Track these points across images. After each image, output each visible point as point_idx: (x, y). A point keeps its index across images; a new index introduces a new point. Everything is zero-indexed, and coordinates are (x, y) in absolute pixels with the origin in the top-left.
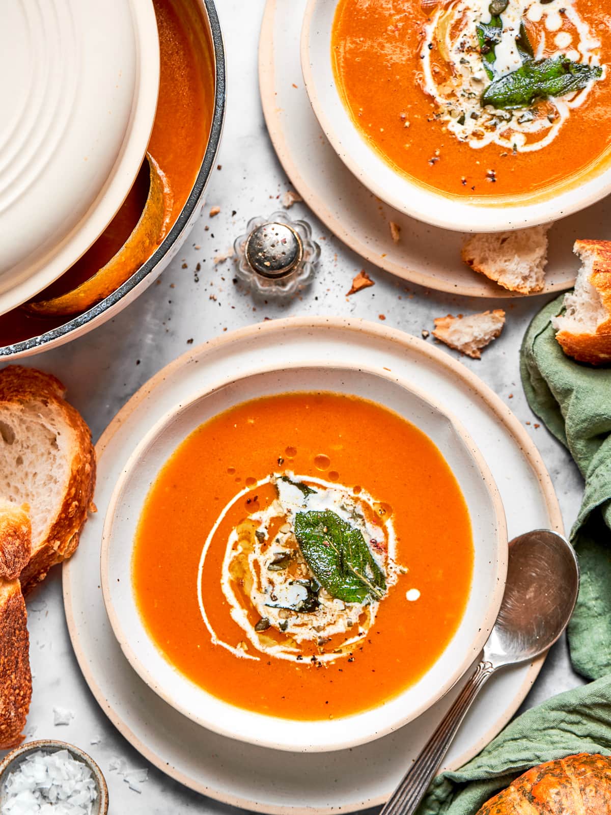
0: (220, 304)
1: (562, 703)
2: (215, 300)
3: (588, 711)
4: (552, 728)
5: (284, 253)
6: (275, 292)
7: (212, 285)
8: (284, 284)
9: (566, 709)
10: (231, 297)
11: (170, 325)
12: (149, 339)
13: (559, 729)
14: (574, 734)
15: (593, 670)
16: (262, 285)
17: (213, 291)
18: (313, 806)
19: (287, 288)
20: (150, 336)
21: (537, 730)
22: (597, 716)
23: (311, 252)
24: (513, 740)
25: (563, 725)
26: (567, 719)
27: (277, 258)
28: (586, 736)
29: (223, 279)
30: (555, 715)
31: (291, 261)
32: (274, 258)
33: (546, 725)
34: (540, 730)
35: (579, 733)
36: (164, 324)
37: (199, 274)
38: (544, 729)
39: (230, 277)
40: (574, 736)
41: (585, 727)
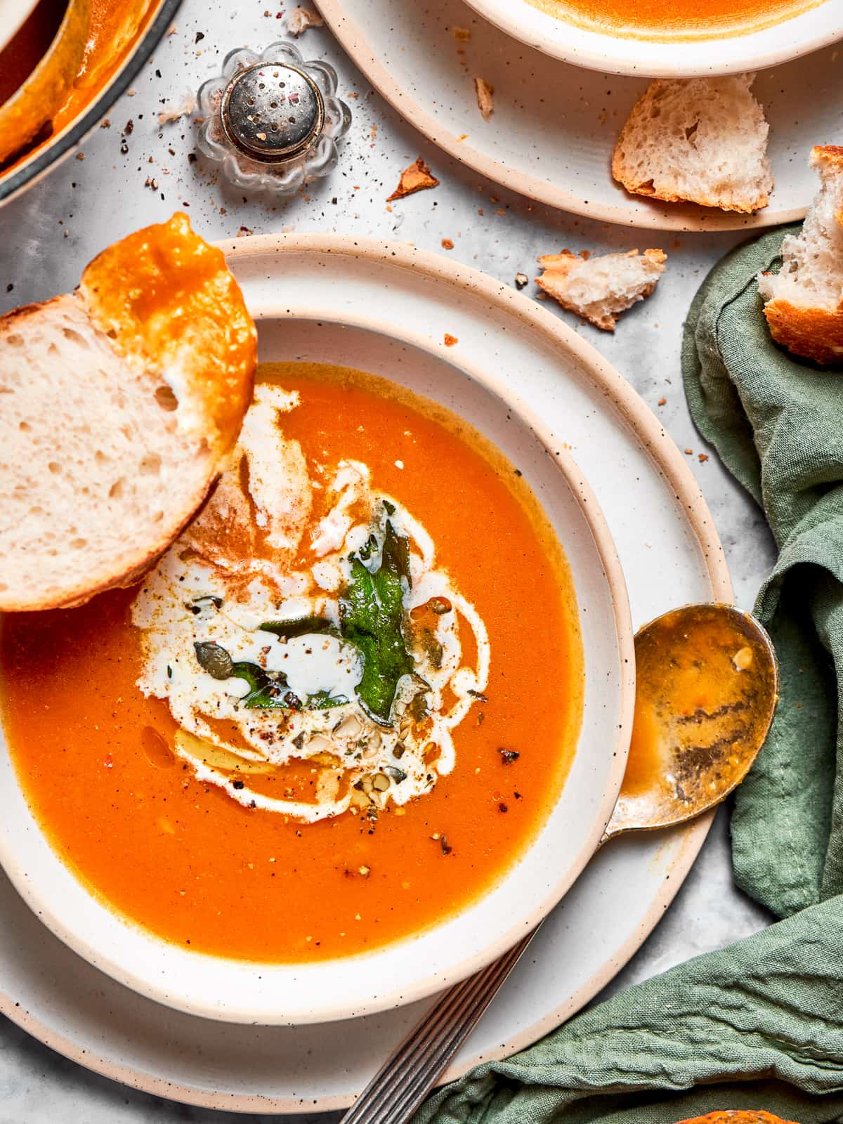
0: (163, 197)
1: (716, 972)
2: (155, 189)
3: (757, 986)
4: (695, 1014)
5: (292, 120)
6: (264, 184)
7: (150, 161)
8: (281, 173)
9: (721, 982)
10: (182, 185)
11: (72, 227)
12: (32, 248)
13: (707, 1016)
14: (733, 1026)
15: (770, 892)
16: (243, 170)
17: (152, 172)
18: (267, 1095)
19: (286, 181)
20: (35, 243)
21: (670, 1016)
22: (773, 996)
23: (334, 119)
24: (624, 1028)
25: (714, 1010)
26: (721, 1000)
27: (279, 128)
28: (751, 1032)
29: (172, 153)
30: (699, 991)
31: (303, 135)
32: (274, 126)
33: (685, 1009)
34: (674, 1017)
35: (741, 1026)
36: (61, 223)
37: (129, 139)
38: (681, 1015)
39: (184, 149)
40: (730, 1029)
41: (751, 1015)
